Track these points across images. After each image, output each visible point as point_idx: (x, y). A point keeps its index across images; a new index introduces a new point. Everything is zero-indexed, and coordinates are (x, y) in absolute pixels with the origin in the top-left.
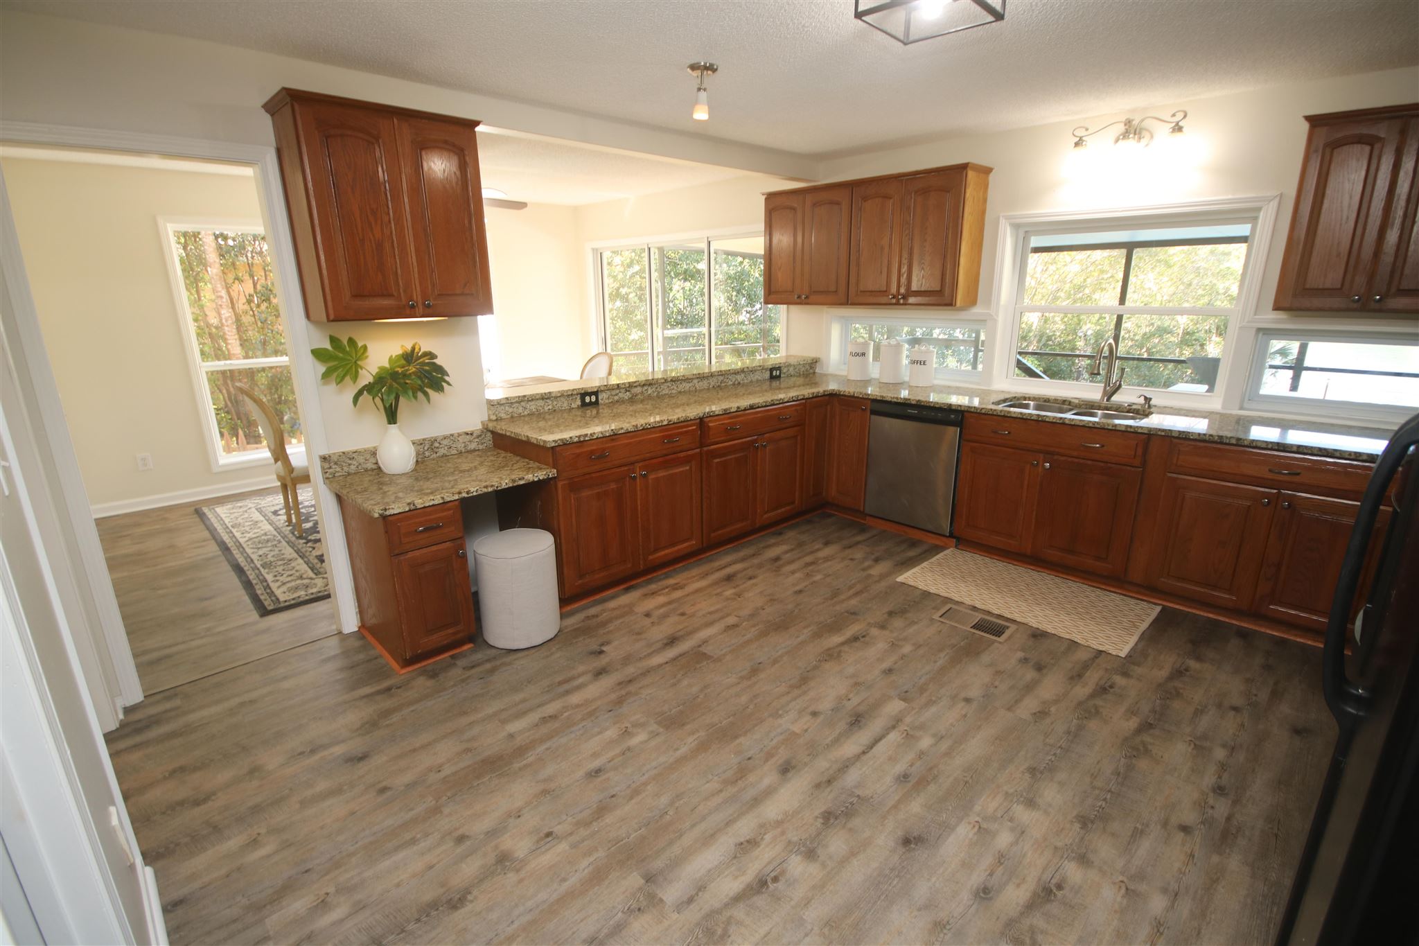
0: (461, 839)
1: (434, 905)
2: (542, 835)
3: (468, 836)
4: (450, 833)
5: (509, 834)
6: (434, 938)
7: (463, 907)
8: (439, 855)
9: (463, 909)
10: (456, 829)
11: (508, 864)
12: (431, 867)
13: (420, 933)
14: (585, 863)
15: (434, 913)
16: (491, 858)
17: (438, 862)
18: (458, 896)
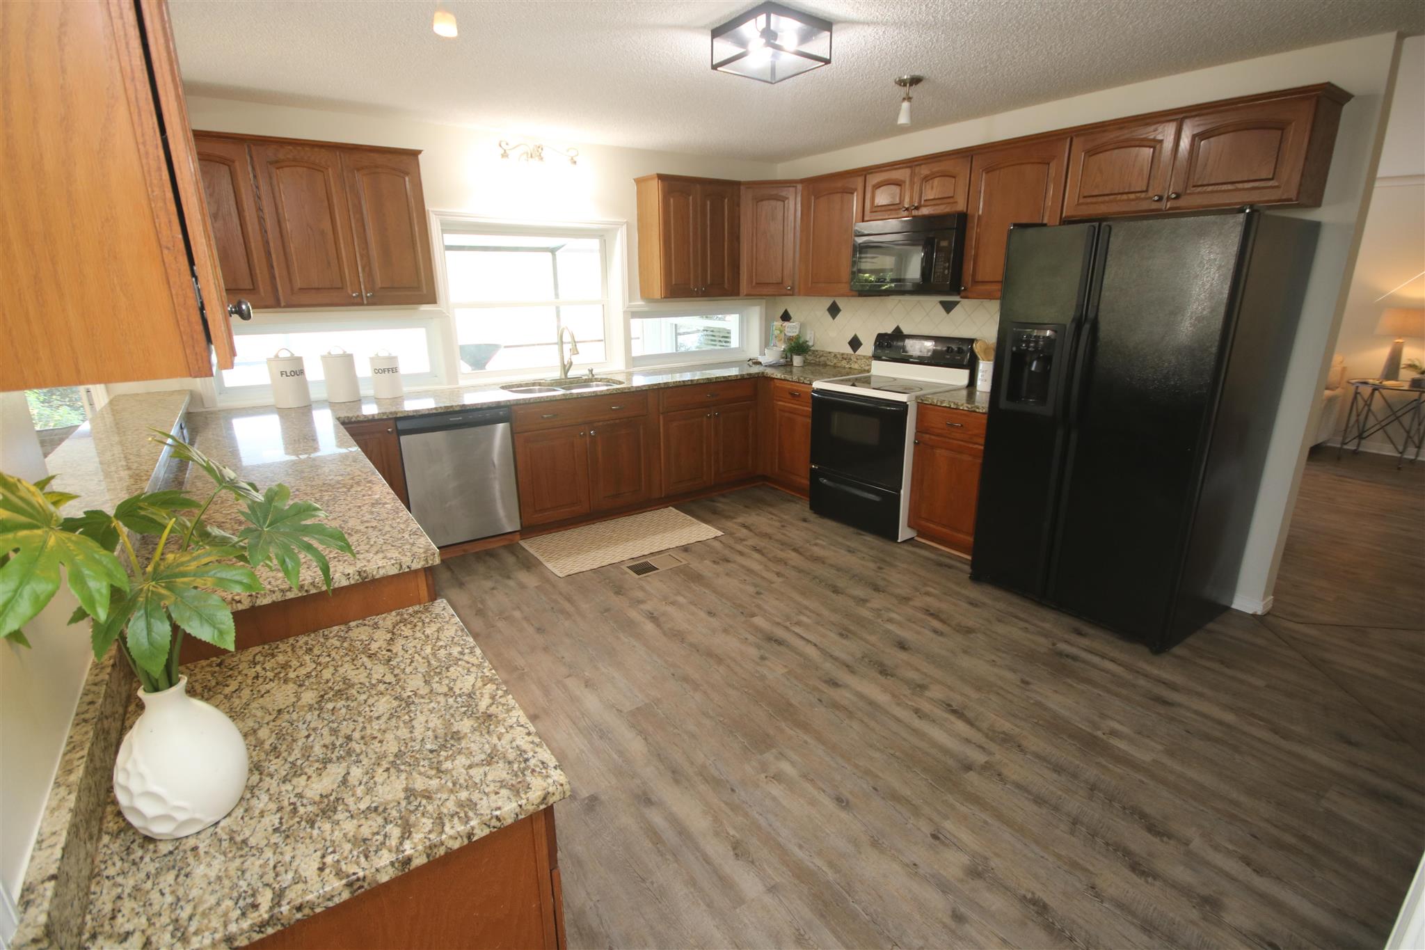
0: (958, 917)
1: (1049, 928)
2: (937, 842)
3: (953, 912)
4: (953, 932)
5: (941, 872)
6: (1084, 919)
7: (1042, 899)
8: (987, 937)
9: (1045, 900)
10: (945, 926)
11: (980, 868)
12: (1004, 941)
13: (1083, 934)
14: (963, 809)
15: (1058, 926)
16: (979, 884)
17: (997, 936)
18: (1032, 907)
